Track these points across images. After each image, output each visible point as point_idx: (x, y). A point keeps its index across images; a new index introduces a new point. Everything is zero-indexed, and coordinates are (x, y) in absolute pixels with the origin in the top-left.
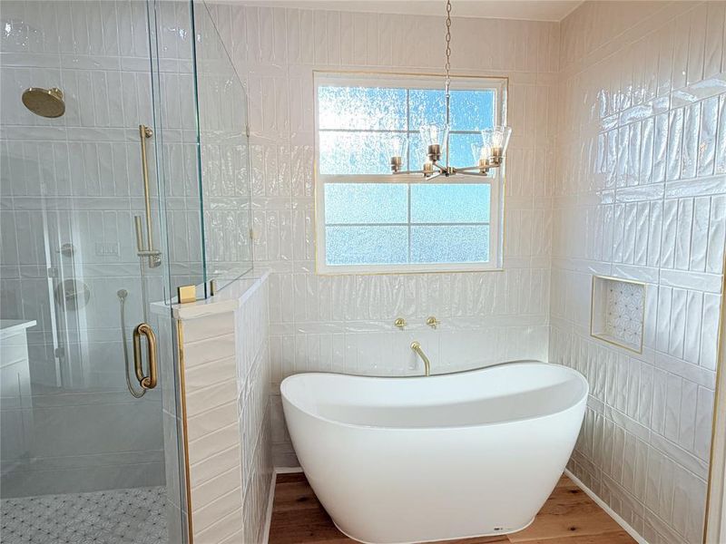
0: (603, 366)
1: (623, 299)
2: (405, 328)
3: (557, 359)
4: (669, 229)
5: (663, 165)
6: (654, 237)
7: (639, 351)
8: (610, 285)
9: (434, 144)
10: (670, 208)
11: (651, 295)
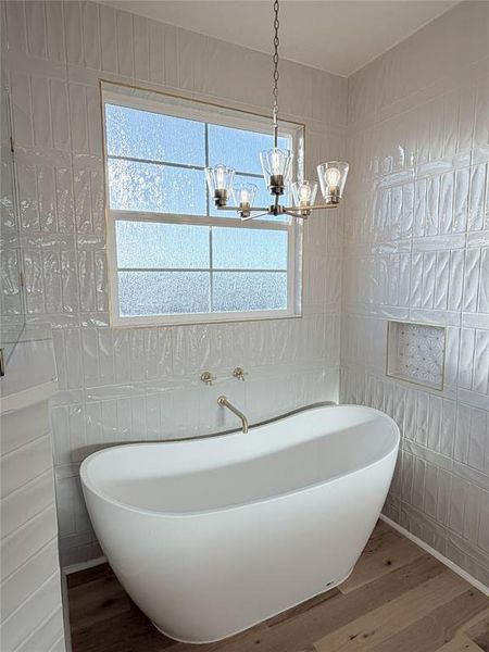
0: (400, 404)
1: (415, 341)
2: (213, 382)
3: (348, 399)
4: (471, 276)
5: (463, 217)
6: (454, 284)
7: (440, 388)
8: (400, 327)
9: (276, 174)
10: (472, 256)
11: (452, 336)
